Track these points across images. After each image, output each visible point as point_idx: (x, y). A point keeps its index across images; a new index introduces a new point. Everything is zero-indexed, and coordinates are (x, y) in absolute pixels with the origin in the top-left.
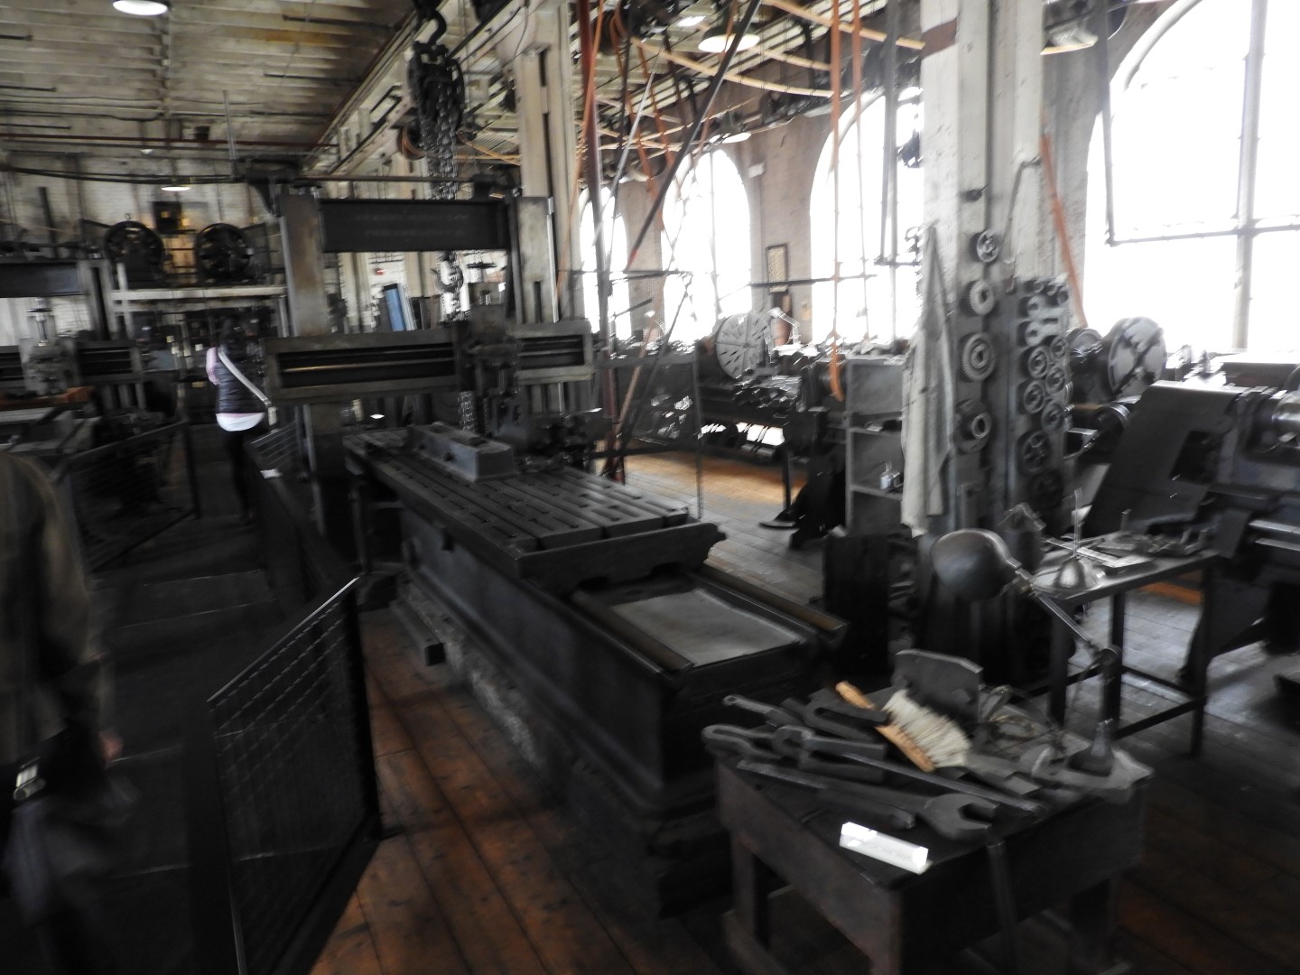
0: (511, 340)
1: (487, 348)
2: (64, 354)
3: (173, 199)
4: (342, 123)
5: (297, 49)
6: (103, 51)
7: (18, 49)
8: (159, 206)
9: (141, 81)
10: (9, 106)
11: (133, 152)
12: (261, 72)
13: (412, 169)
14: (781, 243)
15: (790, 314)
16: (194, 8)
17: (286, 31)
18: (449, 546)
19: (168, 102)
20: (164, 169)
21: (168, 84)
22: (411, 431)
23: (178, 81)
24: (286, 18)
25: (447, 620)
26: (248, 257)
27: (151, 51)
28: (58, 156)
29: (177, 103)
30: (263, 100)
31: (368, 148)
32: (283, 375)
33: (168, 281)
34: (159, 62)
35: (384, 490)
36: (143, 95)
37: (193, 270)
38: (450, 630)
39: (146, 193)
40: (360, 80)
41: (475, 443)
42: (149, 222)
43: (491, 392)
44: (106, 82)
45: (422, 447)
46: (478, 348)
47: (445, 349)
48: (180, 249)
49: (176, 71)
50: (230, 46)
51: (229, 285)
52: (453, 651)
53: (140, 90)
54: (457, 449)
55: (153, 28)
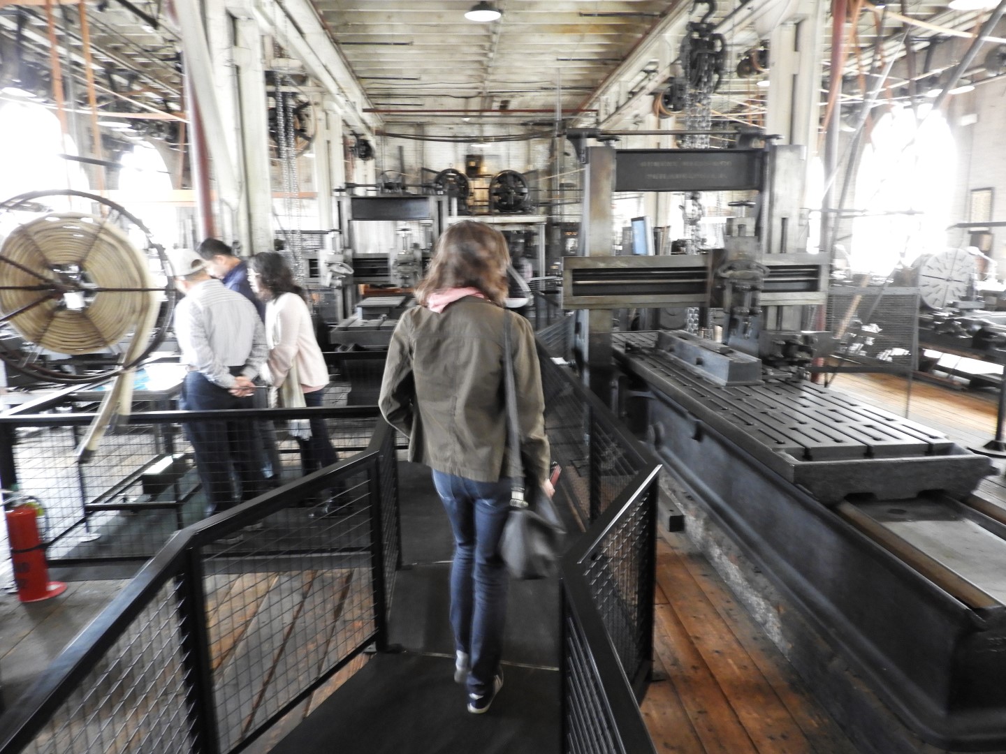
0: (759, 267)
1: (738, 273)
2: (415, 260)
3: (478, 153)
4: (603, 93)
5: (582, 37)
6: (452, 49)
7: (403, 52)
8: (469, 158)
9: (473, 69)
10: (391, 92)
11: (457, 120)
12: (554, 57)
13: (659, 126)
14: (989, 186)
15: (987, 253)
16: (517, 13)
17: (577, 25)
18: (698, 437)
19: (487, 83)
20: (474, 132)
21: (490, 70)
22: (660, 335)
23: (496, 68)
24: (581, 15)
25: (690, 498)
26: (523, 194)
27: (482, 47)
28: (412, 125)
29: (492, 84)
30: (549, 78)
31: (623, 111)
32: (574, 285)
33: (470, 210)
34: (485, 55)
35: (638, 382)
36: (472, 80)
37: (486, 203)
38: (691, 506)
39: (462, 149)
40: (624, 59)
41: (723, 353)
42: (462, 169)
43: (738, 310)
44: (451, 72)
45: (671, 350)
46: (730, 272)
47: (700, 272)
48: (480, 189)
49: (496, 61)
50: (536, 40)
51: (509, 214)
52: (694, 525)
53: (471, 76)
54: (707, 356)
55: (488, 30)
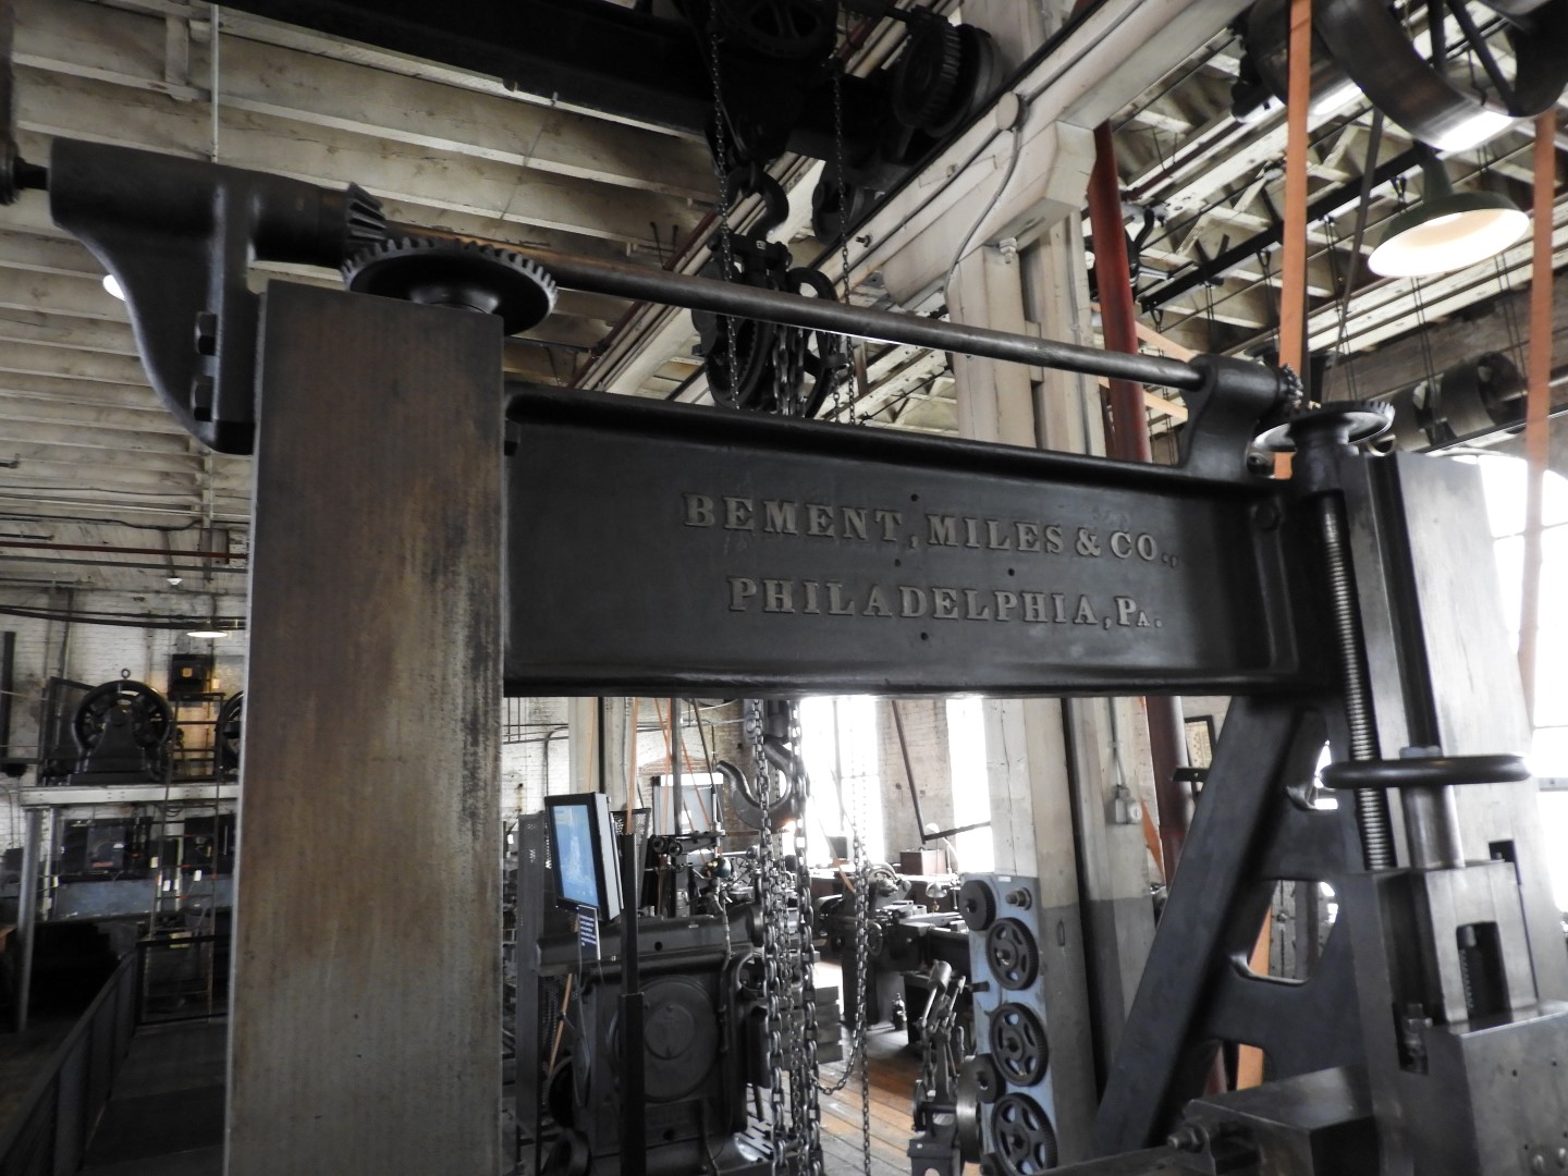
8: (178, 661)
19: (208, 495)
20: (200, 610)
29: (223, 500)
36: (170, 484)
37: (209, 755)
44: (109, 458)
48: (197, 723)
